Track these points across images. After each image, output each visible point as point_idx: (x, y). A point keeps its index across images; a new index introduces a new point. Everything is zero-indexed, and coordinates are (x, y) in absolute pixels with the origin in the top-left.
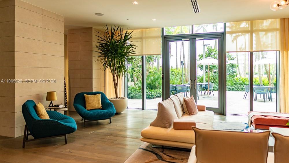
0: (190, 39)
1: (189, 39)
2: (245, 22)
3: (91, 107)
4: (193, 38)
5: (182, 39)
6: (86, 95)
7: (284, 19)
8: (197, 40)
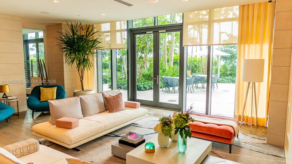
0: (153, 32)
2: (205, 11)
3: (44, 99)
5: (146, 32)
6: (42, 88)
7: (243, 6)
8: (160, 33)
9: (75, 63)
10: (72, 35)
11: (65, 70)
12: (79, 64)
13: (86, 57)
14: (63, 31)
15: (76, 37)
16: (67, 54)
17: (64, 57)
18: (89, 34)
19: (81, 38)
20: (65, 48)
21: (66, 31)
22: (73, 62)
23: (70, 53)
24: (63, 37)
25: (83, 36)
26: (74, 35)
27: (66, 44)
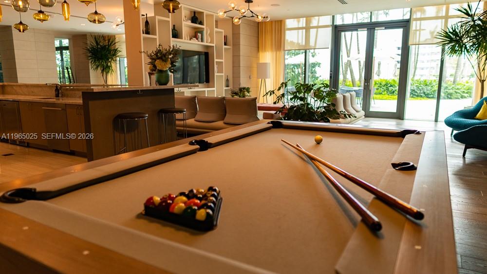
1: (366, 29)
4: (371, 27)
8: (376, 30)
9: (99, 69)
10: (95, 44)
11: (91, 76)
12: (103, 70)
13: (109, 64)
14: (88, 42)
15: (99, 46)
16: (92, 61)
17: (90, 64)
18: (111, 44)
19: (103, 48)
20: (90, 56)
21: (91, 42)
22: (97, 68)
23: (95, 60)
24: (88, 47)
25: (106, 46)
26: (98, 46)
27: (90, 52)
